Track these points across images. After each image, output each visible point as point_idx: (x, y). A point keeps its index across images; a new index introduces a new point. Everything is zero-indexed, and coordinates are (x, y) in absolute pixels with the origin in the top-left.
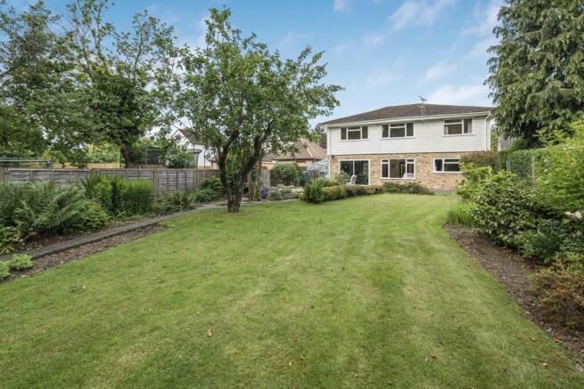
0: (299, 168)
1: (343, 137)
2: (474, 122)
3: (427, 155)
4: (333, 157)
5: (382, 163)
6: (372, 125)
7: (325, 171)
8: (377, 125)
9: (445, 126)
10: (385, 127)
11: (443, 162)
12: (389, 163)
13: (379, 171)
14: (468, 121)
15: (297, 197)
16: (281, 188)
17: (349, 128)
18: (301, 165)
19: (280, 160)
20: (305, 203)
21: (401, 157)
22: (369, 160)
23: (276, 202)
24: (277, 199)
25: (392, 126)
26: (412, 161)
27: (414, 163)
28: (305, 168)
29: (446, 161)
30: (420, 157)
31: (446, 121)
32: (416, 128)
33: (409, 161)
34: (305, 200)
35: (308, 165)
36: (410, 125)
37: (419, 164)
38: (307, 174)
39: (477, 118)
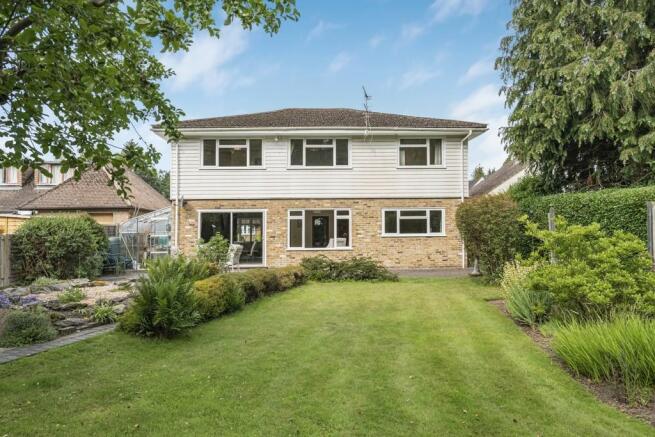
0: (99, 231)
1: (209, 160)
2: (444, 145)
3: (371, 203)
4: (185, 202)
5: (289, 218)
6: (270, 138)
7: (163, 235)
8: (281, 138)
9: (401, 149)
10: (296, 143)
11: (399, 217)
12: (302, 218)
13: (282, 235)
14: (436, 143)
15: (107, 321)
16: (50, 291)
17: (223, 142)
18: (102, 221)
19: (41, 210)
20: (137, 340)
21: (327, 206)
22: (265, 212)
23: (26, 351)
24: (35, 339)
25: (309, 142)
26: (347, 213)
27: (349, 217)
28: (113, 230)
29: (403, 213)
30: (360, 206)
31: (403, 141)
32: (353, 151)
33: (339, 213)
34: (135, 330)
35: (120, 220)
36: (343, 144)
37: (358, 219)
38: (119, 243)
39: (450, 138)
